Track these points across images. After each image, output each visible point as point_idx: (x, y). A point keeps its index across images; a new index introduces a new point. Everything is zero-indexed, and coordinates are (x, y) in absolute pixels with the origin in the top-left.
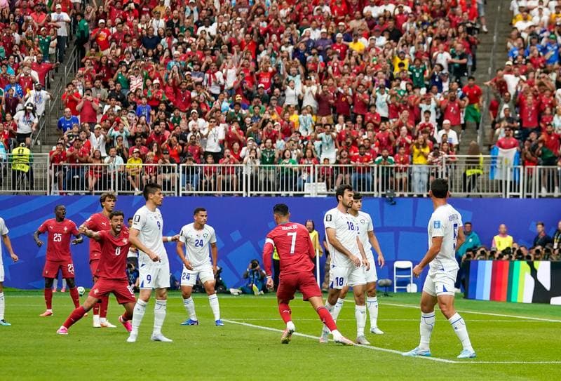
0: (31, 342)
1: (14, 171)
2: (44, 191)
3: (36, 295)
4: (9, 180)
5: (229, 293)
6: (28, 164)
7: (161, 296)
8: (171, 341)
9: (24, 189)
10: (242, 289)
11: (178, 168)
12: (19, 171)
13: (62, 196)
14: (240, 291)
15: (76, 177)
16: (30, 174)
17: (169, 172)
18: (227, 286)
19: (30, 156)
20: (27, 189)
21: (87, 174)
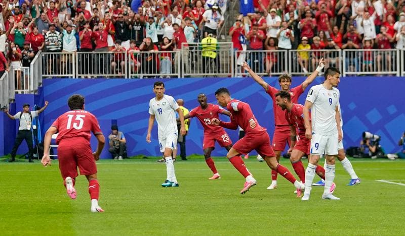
0: (221, 201)
1: (204, 58)
2: (229, 74)
3: (224, 161)
4: (200, 65)
5: (387, 158)
6: (215, 52)
7: (330, 161)
8: (339, 199)
9: (212, 73)
10: (398, 155)
11: (342, 53)
12: (208, 58)
13: (244, 78)
14: (396, 156)
15: (256, 61)
16: (217, 60)
17: (334, 57)
18: (385, 151)
19: (217, 45)
20: (215, 72)
21: (265, 59)
